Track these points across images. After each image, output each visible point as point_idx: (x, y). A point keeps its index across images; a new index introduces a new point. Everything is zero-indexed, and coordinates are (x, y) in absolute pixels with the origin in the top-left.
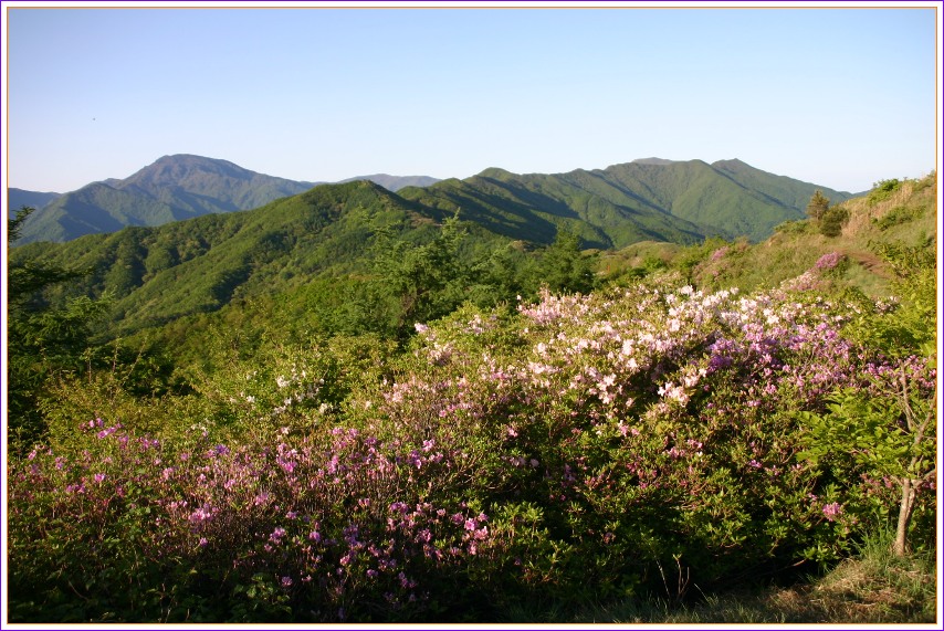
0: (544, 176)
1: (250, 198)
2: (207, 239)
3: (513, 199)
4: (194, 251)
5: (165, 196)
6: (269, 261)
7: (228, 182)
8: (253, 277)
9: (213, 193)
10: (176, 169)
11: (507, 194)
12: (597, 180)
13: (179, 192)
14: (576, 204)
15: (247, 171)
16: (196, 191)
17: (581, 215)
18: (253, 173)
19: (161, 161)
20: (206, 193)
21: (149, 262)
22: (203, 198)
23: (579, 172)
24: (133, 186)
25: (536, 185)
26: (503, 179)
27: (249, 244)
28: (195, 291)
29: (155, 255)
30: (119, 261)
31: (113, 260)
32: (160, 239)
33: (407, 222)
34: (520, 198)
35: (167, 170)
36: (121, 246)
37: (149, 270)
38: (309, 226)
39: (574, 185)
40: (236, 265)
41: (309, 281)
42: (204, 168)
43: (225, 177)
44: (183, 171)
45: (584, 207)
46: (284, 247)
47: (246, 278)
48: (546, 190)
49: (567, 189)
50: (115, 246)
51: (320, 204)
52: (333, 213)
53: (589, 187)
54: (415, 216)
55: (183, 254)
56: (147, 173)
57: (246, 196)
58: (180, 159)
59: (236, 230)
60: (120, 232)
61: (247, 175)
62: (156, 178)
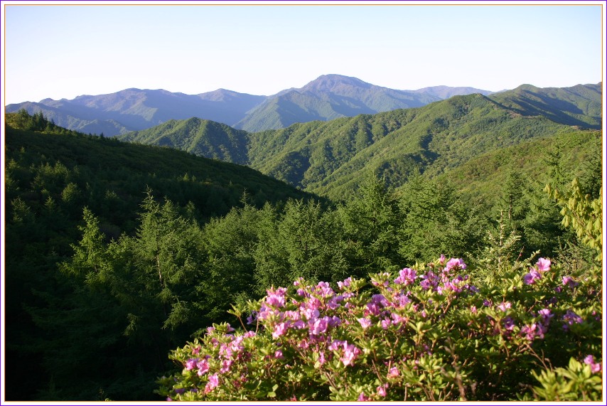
0: (556, 89)
1: (370, 100)
2: (399, 121)
3: (543, 102)
4: (394, 127)
5: (325, 97)
6: (439, 132)
7: (358, 90)
8: (434, 139)
9: (350, 95)
10: (329, 82)
11: (539, 100)
12: (592, 91)
13: (332, 95)
14: (581, 106)
15: (367, 84)
16: (340, 94)
17: (584, 112)
18: (370, 85)
19: (321, 78)
20: (346, 95)
21: (374, 131)
22: (345, 98)
23: (579, 86)
24: (308, 92)
25: (553, 95)
26: (534, 91)
27: (427, 124)
28: (409, 145)
29: (376, 129)
30: (360, 130)
31: (357, 129)
32: (377, 120)
33: (508, 115)
34: (546, 102)
35: (324, 83)
36: (359, 123)
37: (375, 135)
38: (454, 116)
39: (576, 94)
40: (425, 133)
41: (464, 142)
42: (344, 82)
43: (357, 87)
44: (333, 83)
45: (585, 108)
46: (445, 126)
47: (431, 140)
48: (560, 97)
49: (572, 97)
50: (356, 123)
51: (457, 105)
52: (464, 110)
53: (585, 95)
54: (511, 112)
55: (389, 128)
56: (313, 85)
57: (368, 98)
58: (331, 77)
59: (413, 117)
60: (357, 117)
61: (367, 86)
62: (318, 87)
